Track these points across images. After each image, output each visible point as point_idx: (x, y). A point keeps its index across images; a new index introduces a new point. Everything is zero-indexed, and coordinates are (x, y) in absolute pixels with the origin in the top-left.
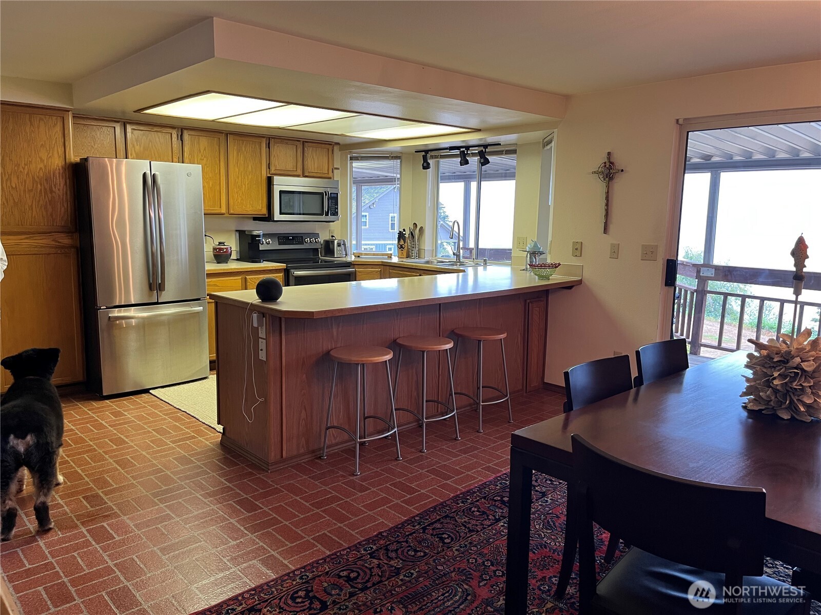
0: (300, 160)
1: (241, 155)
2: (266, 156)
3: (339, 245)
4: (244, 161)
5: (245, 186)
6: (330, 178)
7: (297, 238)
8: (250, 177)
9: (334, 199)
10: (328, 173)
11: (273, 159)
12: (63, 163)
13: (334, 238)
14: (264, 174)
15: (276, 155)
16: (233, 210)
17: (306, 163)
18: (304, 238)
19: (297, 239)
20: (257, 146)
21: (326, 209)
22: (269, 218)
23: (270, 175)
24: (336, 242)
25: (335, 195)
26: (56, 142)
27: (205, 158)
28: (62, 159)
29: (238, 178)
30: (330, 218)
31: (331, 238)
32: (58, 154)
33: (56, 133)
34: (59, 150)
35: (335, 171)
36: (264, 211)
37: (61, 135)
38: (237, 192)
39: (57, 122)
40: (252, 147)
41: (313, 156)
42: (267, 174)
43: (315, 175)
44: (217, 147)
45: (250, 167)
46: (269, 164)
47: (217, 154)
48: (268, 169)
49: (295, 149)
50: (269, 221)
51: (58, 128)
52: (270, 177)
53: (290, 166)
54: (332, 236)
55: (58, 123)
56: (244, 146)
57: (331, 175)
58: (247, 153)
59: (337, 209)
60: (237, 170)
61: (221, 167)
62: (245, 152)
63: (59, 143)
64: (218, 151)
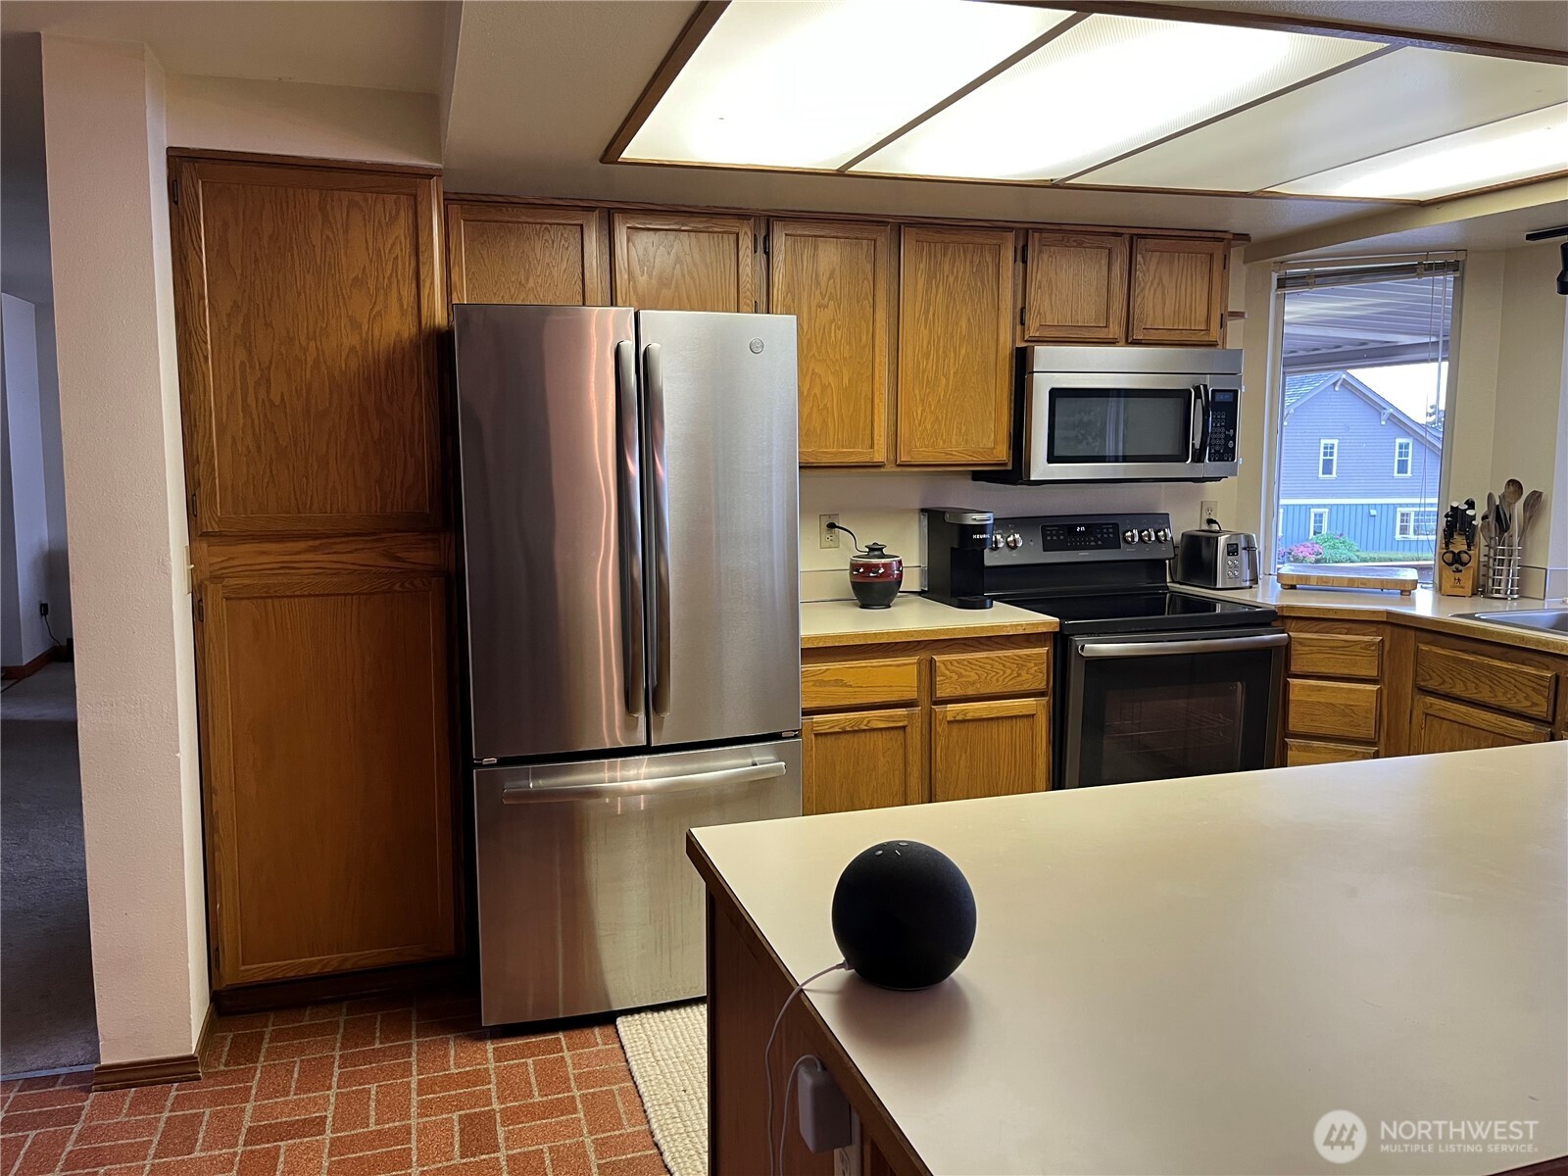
0: (1119, 292)
1: (937, 287)
2: (1015, 285)
3: (1232, 550)
4: (947, 307)
5: (948, 380)
6: (1212, 344)
7: (1103, 529)
8: (963, 352)
9: (1224, 408)
10: (1208, 330)
11: (1036, 292)
12: (414, 330)
13: (1215, 527)
14: (1007, 342)
15: (1044, 283)
16: (910, 452)
17: (1139, 300)
18: (1121, 531)
19: (1102, 533)
20: (989, 259)
21: (1196, 440)
22: (1014, 472)
23: (1024, 345)
24: (1222, 540)
25: (1228, 397)
26: (395, 269)
27: (831, 303)
28: (410, 319)
29: (927, 355)
30: (1208, 467)
31: (1205, 527)
32: (401, 305)
33: (394, 244)
34: (405, 293)
35: (1231, 324)
36: (1002, 453)
37: (408, 248)
38: (922, 401)
39: (398, 213)
40: (972, 262)
41: (1161, 279)
42: (1014, 341)
43: (1166, 336)
44: (869, 267)
45: (964, 323)
46: (1023, 310)
47: (867, 286)
48: (1019, 327)
49: (1104, 262)
50: (1014, 483)
51: (401, 230)
52: (1025, 349)
53: (1087, 312)
54: (1211, 522)
55: (402, 213)
56: (947, 259)
57: (1215, 333)
58: (956, 278)
59: (1233, 438)
60: (926, 332)
61: (878, 325)
62: (951, 279)
63: (403, 274)
64: (871, 278)
